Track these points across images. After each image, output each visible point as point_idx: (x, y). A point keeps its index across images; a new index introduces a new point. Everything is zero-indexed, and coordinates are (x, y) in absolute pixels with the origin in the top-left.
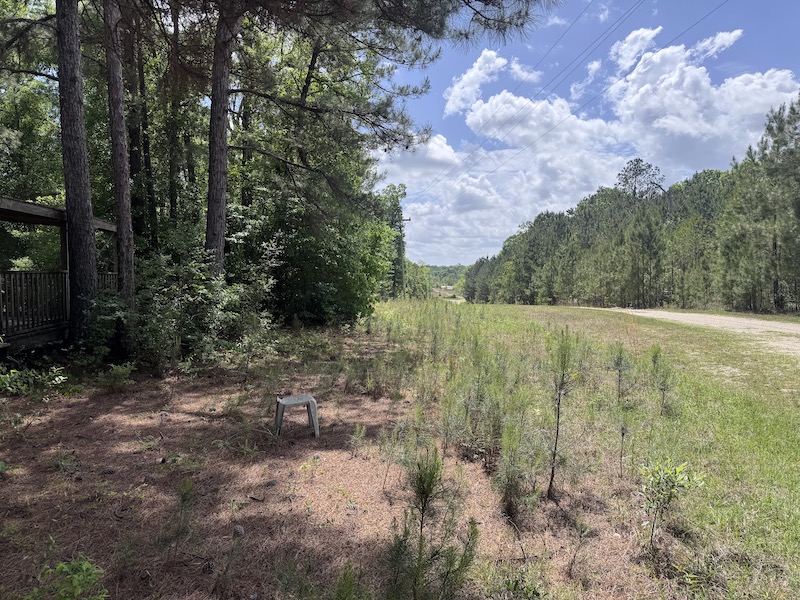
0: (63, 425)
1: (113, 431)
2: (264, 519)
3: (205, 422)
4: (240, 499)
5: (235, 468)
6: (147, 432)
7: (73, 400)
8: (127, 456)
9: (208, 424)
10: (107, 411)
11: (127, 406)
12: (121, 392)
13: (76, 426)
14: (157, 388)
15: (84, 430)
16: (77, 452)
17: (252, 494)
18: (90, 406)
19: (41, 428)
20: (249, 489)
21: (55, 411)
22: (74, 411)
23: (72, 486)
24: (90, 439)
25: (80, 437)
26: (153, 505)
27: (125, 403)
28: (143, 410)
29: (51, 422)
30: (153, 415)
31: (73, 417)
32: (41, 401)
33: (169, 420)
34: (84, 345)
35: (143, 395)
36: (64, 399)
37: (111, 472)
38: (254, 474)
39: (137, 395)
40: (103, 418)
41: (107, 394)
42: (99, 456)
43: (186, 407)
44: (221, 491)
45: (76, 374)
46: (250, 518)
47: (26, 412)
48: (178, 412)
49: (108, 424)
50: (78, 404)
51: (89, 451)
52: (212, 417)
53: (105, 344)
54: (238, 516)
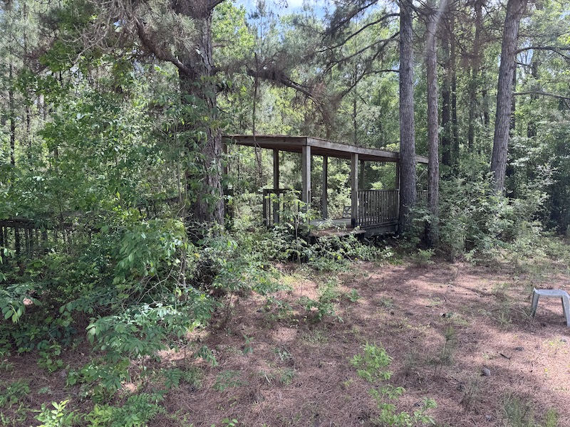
0: (389, 282)
1: (416, 291)
2: (507, 371)
3: (478, 297)
4: (492, 353)
5: (493, 332)
6: (437, 295)
7: (396, 268)
8: (422, 307)
9: (479, 298)
10: (415, 278)
11: (427, 277)
12: (425, 267)
13: (396, 283)
14: (448, 269)
15: (400, 287)
16: (394, 298)
17: (502, 352)
18: (406, 273)
19: (377, 281)
20: (501, 348)
21: (386, 273)
22: (396, 275)
23: (389, 317)
24: (402, 292)
25: (397, 290)
26: (432, 339)
27: (426, 275)
28: (437, 281)
29: (383, 278)
30: (443, 285)
31: (395, 278)
32: (379, 266)
33: (453, 291)
34: (405, 235)
35: (438, 272)
36: (392, 267)
37: (411, 314)
38: (507, 339)
39: (435, 271)
40: (411, 282)
41: (416, 268)
42: (405, 303)
43: (466, 284)
44: (479, 343)
45: (400, 253)
46: (497, 367)
47: (371, 270)
48: (460, 286)
49: (414, 286)
50: (399, 271)
51: (401, 299)
52: (483, 295)
53: (418, 236)
54: (488, 363)
